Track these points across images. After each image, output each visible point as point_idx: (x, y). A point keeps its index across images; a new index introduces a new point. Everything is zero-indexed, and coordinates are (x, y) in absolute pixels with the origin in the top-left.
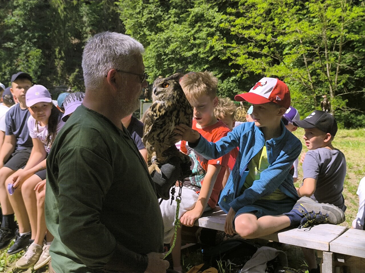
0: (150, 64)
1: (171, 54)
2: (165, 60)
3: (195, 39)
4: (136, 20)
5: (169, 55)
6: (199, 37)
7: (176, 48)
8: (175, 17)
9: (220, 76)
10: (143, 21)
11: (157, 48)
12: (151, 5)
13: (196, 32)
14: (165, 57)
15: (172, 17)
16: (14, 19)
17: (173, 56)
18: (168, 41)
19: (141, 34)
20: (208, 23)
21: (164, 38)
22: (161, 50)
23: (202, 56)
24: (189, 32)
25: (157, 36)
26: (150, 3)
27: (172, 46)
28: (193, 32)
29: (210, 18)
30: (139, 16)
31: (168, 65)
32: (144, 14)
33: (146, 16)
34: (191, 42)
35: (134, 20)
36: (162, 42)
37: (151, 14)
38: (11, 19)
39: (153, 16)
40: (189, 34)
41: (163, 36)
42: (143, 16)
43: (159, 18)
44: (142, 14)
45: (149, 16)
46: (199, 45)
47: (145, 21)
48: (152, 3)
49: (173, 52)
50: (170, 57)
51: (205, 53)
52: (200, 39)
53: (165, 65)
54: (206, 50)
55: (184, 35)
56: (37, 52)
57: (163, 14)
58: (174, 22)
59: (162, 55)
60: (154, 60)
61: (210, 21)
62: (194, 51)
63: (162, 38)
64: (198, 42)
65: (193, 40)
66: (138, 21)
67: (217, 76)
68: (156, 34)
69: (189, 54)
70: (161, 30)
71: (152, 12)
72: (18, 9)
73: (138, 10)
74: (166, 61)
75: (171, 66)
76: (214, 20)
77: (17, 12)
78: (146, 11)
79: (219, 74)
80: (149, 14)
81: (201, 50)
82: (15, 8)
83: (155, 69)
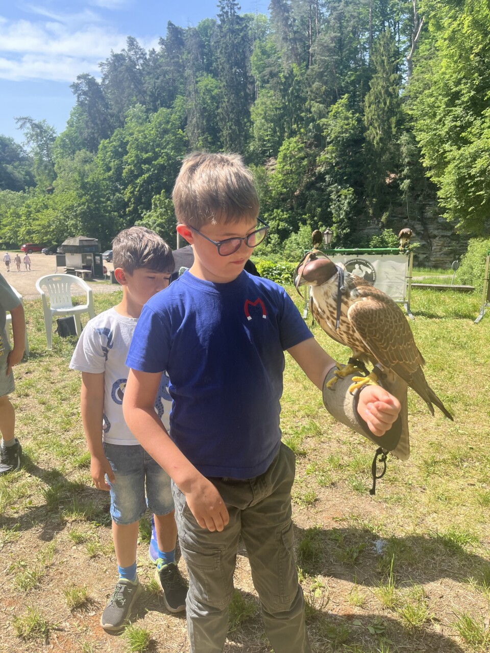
0: (448, 193)
2: (469, 185)
11: (459, 168)
14: (469, 181)
17: (482, 179)
18: (475, 157)
21: (470, 153)
22: (464, 171)
25: (461, 151)
26: (456, 106)
27: (480, 163)
30: (438, 126)
31: (474, 192)
33: (448, 125)
36: (467, 159)
37: (456, 121)
38: (324, 155)
39: (458, 123)
41: (468, 150)
44: (444, 123)
45: (453, 124)
48: (460, 105)
49: (483, 172)
50: (477, 181)
53: (470, 192)
56: (348, 191)
57: (475, 119)
59: (466, 179)
60: (453, 187)
63: (467, 153)
68: (459, 149)
70: (467, 142)
71: (458, 117)
74: (472, 186)
75: (478, 194)
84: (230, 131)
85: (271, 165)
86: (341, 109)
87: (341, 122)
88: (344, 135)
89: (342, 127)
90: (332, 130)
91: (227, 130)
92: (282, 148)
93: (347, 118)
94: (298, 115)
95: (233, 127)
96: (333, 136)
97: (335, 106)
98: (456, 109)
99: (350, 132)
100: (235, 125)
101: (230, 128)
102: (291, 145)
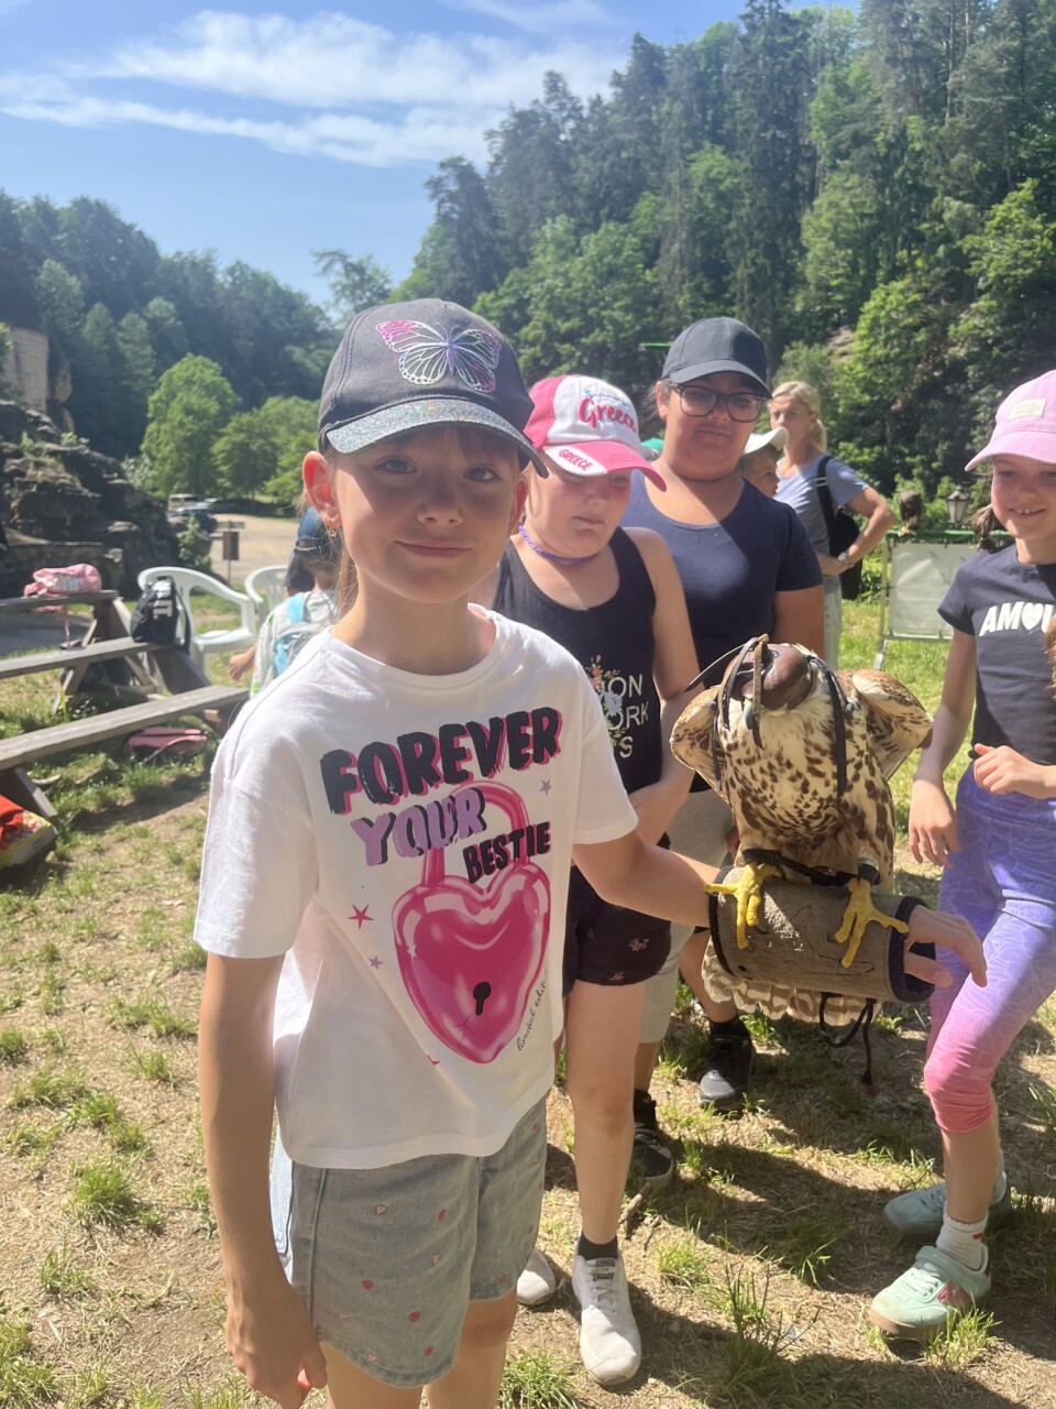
16: (972, 322)
38: (967, 321)
72: (985, 295)
77: (982, 303)
82: (981, 293)
84: (752, 270)
85: (842, 344)
86: (1015, 212)
87: (1012, 243)
88: (1020, 271)
89: (1015, 255)
90: (991, 260)
91: (746, 267)
92: (869, 305)
93: (1029, 234)
94: (911, 230)
95: (761, 261)
96: (992, 274)
97: (1001, 207)
99: (1035, 266)
100: (765, 256)
101: (754, 263)
102: (891, 298)
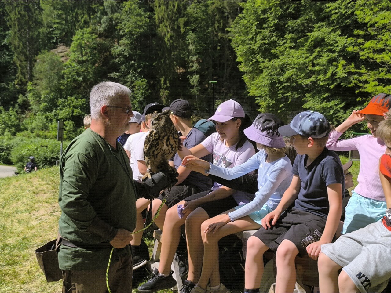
0: (263, 93)
1: (286, 82)
2: (279, 88)
3: (313, 65)
4: (249, 46)
5: (285, 83)
6: (318, 63)
7: (292, 75)
8: (291, 42)
9: (342, 105)
10: (256, 48)
11: (271, 75)
12: (265, 30)
13: (315, 58)
14: (279, 85)
15: (288, 42)
16: (120, 48)
17: (289, 84)
18: (283, 69)
19: (253, 62)
20: (329, 47)
21: (279, 65)
22: (276, 77)
23: (321, 84)
24: (307, 58)
25: (271, 63)
26: (264, 29)
27: (288, 74)
28: (311, 58)
29: (331, 42)
30: (251, 42)
31: (283, 94)
32: (257, 40)
33: (259, 42)
34: (310, 69)
35: (246, 47)
36: (277, 69)
37: (265, 40)
39: (267, 42)
40: (307, 60)
41: (277, 63)
42: (256, 42)
43: (274, 44)
44: (255, 40)
45: (263, 42)
46: (318, 72)
47: (259, 48)
48: (266, 28)
49: (289, 79)
50: (285, 85)
51: (325, 80)
52: (320, 65)
53: (279, 94)
54: (327, 77)
55: (301, 61)
56: (142, 81)
57: (278, 39)
58: (291, 48)
59: (277, 83)
60: (267, 89)
61: (331, 45)
62: (313, 79)
63: (276, 65)
64: (317, 68)
65: (311, 67)
66: (250, 47)
67: (339, 106)
68: (270, 61)
69: (307, 82)
70: (276, 56)
71: (266, 37)
72: (124, 38)
73: (250, 36)
74: (281, 89)
75: (285, 95)
76: (337, 44)
77: (123, 41)
78: (259, 37)
79: (341, 104)
80: (263, 40)
81: (321, 77)
82: (122, 37)
83: (268, 99)
84: (19, 16)
86: (133, 6)
87: (133, 19)
88: (138, 30)
89: (136, 23)
90: (125, 25)
92: (75, 38)
93: (139, 15)
94: (89, 7)
95: (23, 12)
96: (127, 30)
97: (127, 3)
98: (264, 31)
99: (144, 29)
101: (19, 13)
102: (85, 36)
